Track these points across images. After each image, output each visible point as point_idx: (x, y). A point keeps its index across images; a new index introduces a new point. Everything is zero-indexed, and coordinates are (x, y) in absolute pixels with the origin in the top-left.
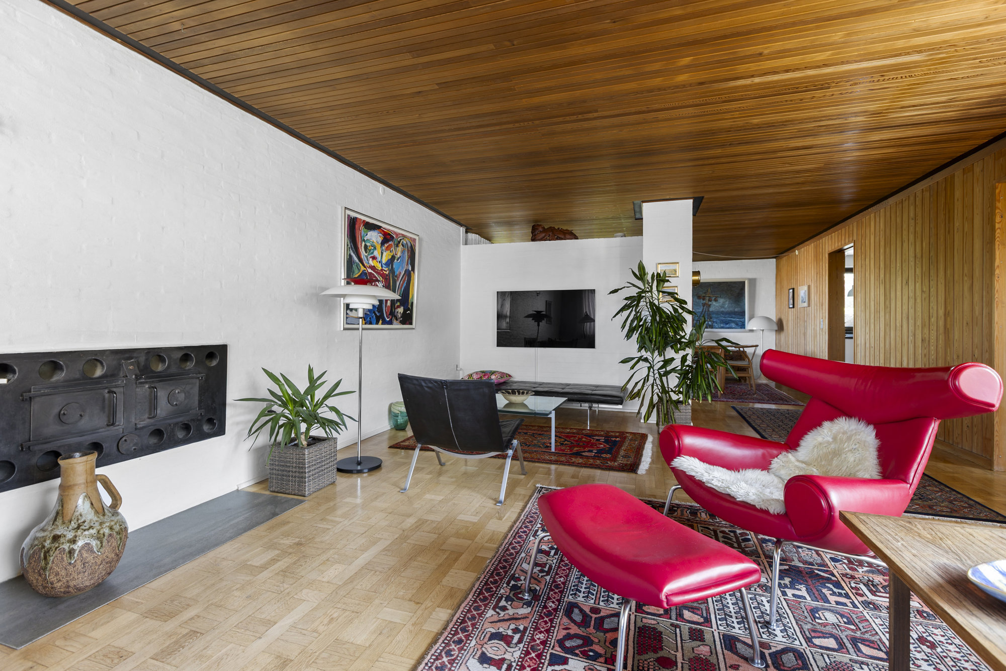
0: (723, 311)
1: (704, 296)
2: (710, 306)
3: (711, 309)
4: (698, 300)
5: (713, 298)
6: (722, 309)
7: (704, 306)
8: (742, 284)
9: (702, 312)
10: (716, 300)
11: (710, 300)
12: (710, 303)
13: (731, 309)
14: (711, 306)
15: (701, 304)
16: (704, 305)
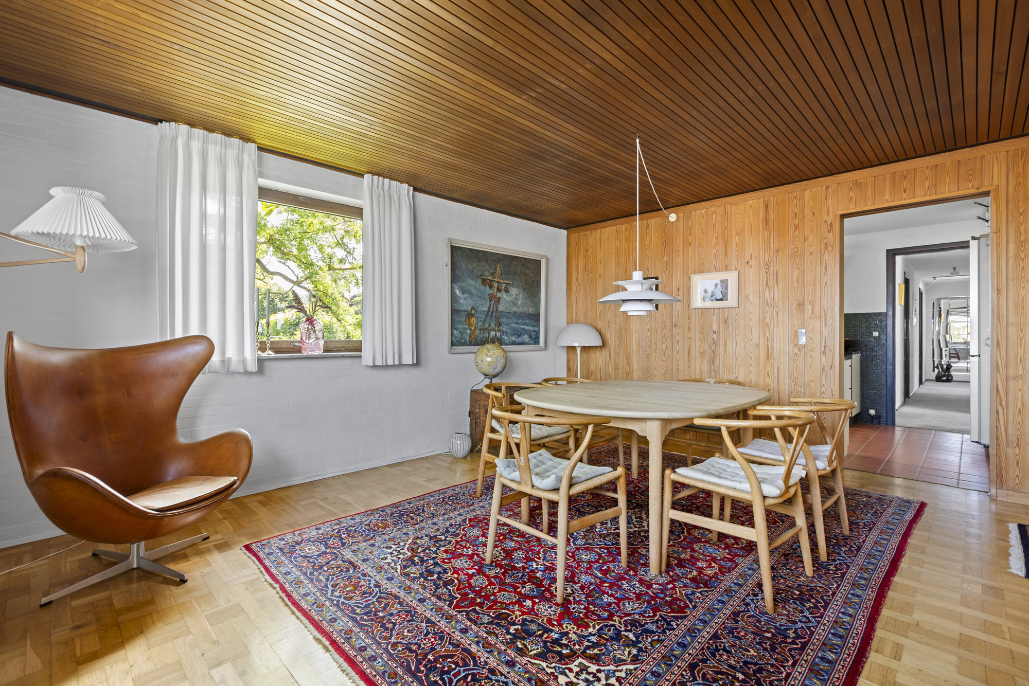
0: (515, 312)
1: (491, 281)
2: (498, 300)
3: (501, 308)
4: (482, 287)
5: (504, 286)
6: (515, 309)
7: (491, 301)
8: (538, 263)
9: (489, 311)
10: (507, 291)
11: (499, 290)
12: (499, 295)
13: (525, 309)
14: (501, 301)
15: (487, 297)
16: (491, 297)
